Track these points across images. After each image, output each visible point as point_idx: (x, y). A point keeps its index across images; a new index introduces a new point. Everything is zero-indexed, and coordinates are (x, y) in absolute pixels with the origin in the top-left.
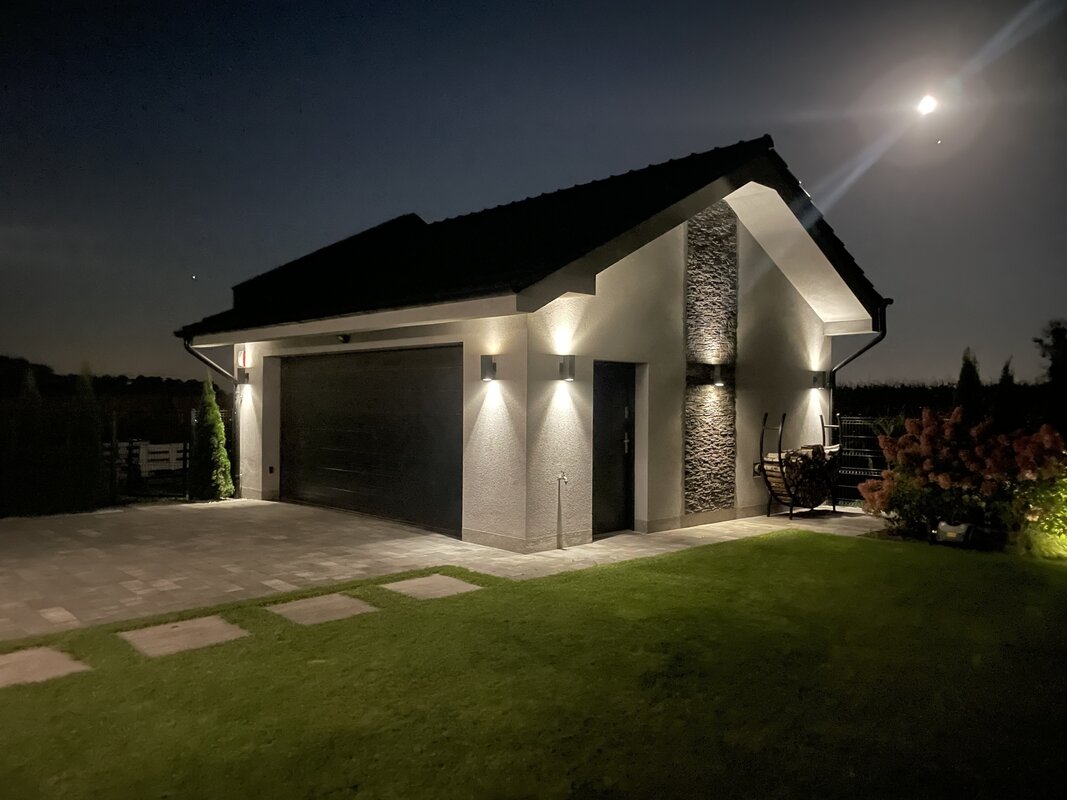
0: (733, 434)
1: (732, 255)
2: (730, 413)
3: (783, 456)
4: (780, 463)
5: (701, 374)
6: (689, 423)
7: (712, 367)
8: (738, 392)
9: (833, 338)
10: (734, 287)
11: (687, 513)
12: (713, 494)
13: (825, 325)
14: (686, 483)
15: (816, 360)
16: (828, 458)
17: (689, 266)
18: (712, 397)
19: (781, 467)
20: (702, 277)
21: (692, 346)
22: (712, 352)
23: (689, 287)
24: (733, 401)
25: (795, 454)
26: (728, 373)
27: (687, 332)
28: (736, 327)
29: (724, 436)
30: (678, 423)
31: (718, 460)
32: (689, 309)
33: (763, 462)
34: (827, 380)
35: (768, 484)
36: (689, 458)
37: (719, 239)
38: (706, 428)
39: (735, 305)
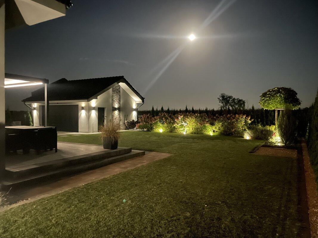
0: (120, 118)
1: (119, 92)
2: (119, 115)
4: (127, 122)
5: (114, 109)
6: (113, 116)
7: (116, 108)
8: (121, 112)
9: (138, 103)
10: (120, 96)
13: (136, 101)
15: (134, 106)
16: (135, 121)
17: (112, 94)
18: (116, 113)
20: (114, 95)
21: (113, 105)
22: (116, 106)
23: (112, 96)
24: (120, 113)
25: (129, 121)
26: (119, 109)
27: (112, 103)
28: (120, 102)
29: (118, 118)
30: (111, 116)
31: (117, 122)
32: (112, 100)
33: (125, 122)
34: (136, 110)
35: (125, 125)
36: (113, 121)
37: (117, 89)
38: (115, 117)
39: (120, 99)
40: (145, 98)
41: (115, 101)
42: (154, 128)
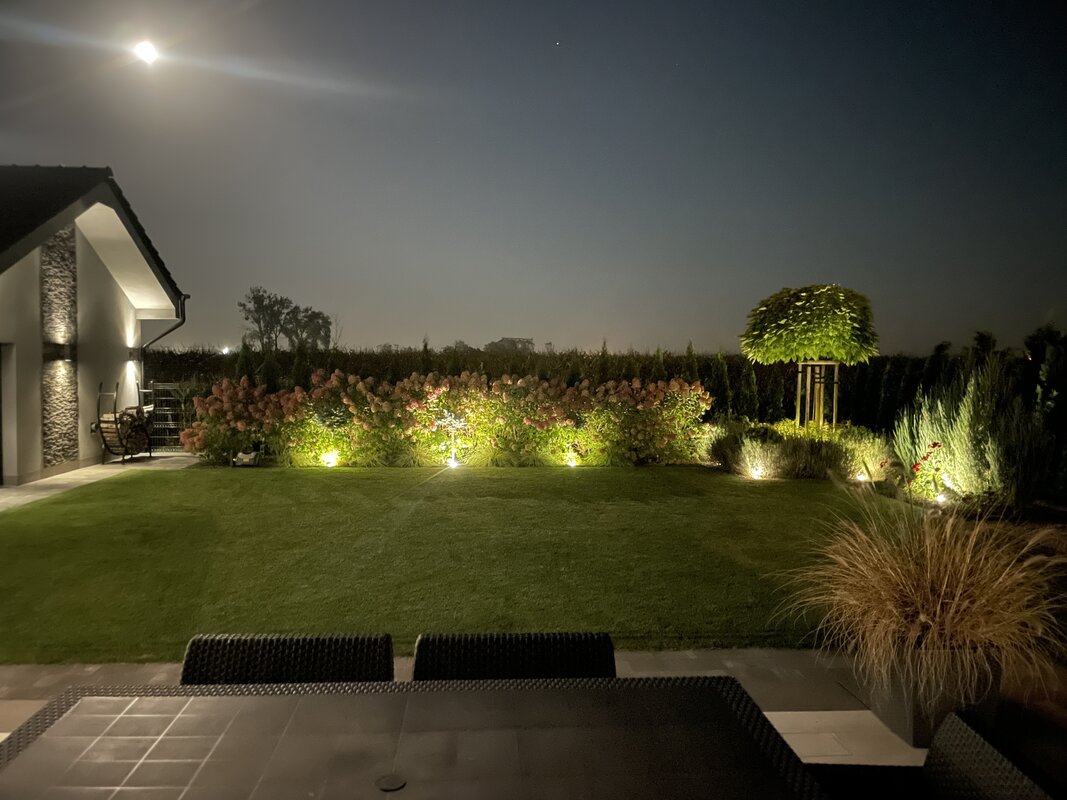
0: (76, 401)
1: (73, 254)
2: (73, 382)
3: (118, 415)
4: (115, 422)
5: (54, 352)
6: (46, 392)
7: (60, 346)
8: (80, 367)
9: (142, 321)
10: (75, 280)
11: (46, 467)
12: (63, 450)
13: (137, 311)
14: (45, 442)
15: (131, 339)
16: (146, 415)
17: (43, 263)
18: (61, 370)
19: (117, 424)
20: (51, 272)
21: (46, 329)
22: (60, 334)
23: (43, 282)
24: (75, 372)
25: (126, 414)
26: (72, 352)
27: (42, 317)
28: (76, 313)
29: (70, 402)
30: (38, 394)
31: (66, 422)
32: (44, 297)
33: (100, 422)
34: (140, 354)
35: (103, 438)
36: (46, 421)
37: (63, 240)
38: (58, 396)
39: (75, 295)
40: (188, 297)
41: (56, 306)
42: (291, 445)
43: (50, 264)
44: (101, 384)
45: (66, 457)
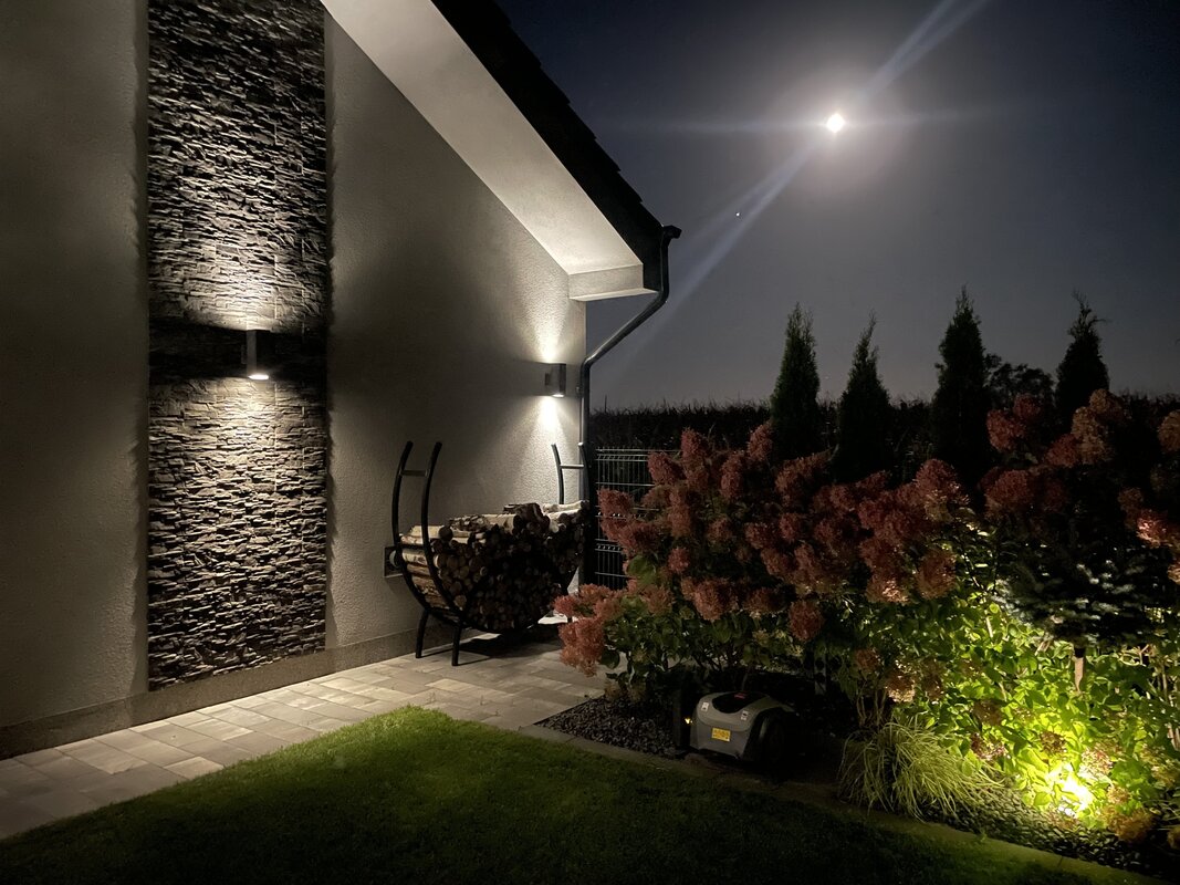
0: (325, 487)
1: (313, 91)
3: (434, 532)
4: (427, 547)
6: (165, 466)
7: (240, 335)
9: (587, 304)
10: (321, 166)
11: (153, 687)
12: (251, 629)
13: (567, 280)
14: (153, 614)
15: (550, 342)
16: (555, 527)
17: (155, 86)
19: (430, 557)
21: (172, 282)
25: (472, 527)
26: (301, 358)
28: (328, 253)
29: (291, 494)
31: (270, 550)
33: (400, 546)
34: (570, 379)
36: (161, 552)
38: (226, 477)
41: (221, 222)
42: (895, 696)
43: (194, 95)
44: (409, 446)
45: (263, 650)
